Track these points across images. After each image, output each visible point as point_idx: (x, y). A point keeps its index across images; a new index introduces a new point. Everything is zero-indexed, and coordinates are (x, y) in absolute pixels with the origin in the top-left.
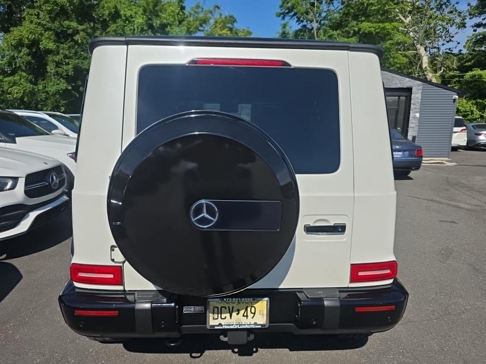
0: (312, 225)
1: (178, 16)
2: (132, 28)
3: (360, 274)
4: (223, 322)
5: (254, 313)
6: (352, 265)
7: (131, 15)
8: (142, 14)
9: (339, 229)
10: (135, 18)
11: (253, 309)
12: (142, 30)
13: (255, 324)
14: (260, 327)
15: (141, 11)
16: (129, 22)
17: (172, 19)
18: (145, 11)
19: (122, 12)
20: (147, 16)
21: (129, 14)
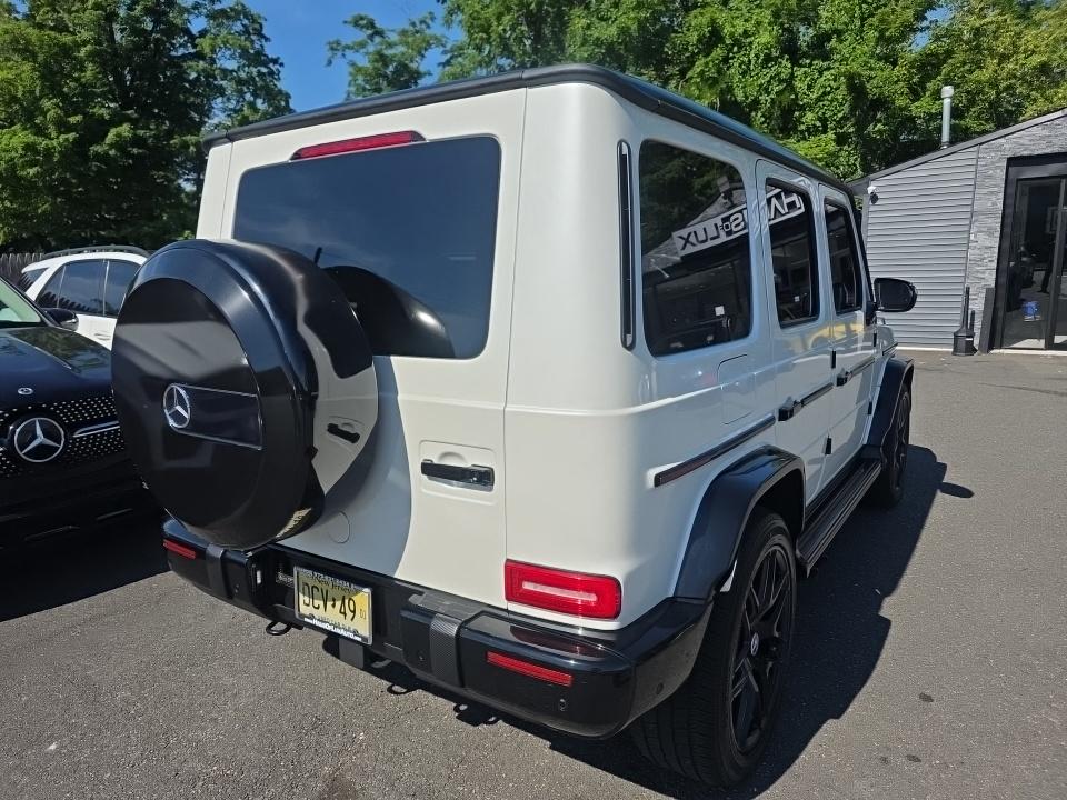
0: (436, 462)
1: (861, 8)
2: (746, 59)
3: (528, 586)
4: (317, 613)
5: (354, 612)
6: (508, 560)
7: (745, 32)
8: (770, 24)
9: (483, 478)
10: (754, 35)
11: (352, 602)
12: (768, 59)
13: (356, 633)
14: (359, 639)
15: (767, 15)
16: (740, 48)
17: (845, 19)
18: (776, 15)
19: (727, 30)
20: (782, 24)
21: (741, 31)
